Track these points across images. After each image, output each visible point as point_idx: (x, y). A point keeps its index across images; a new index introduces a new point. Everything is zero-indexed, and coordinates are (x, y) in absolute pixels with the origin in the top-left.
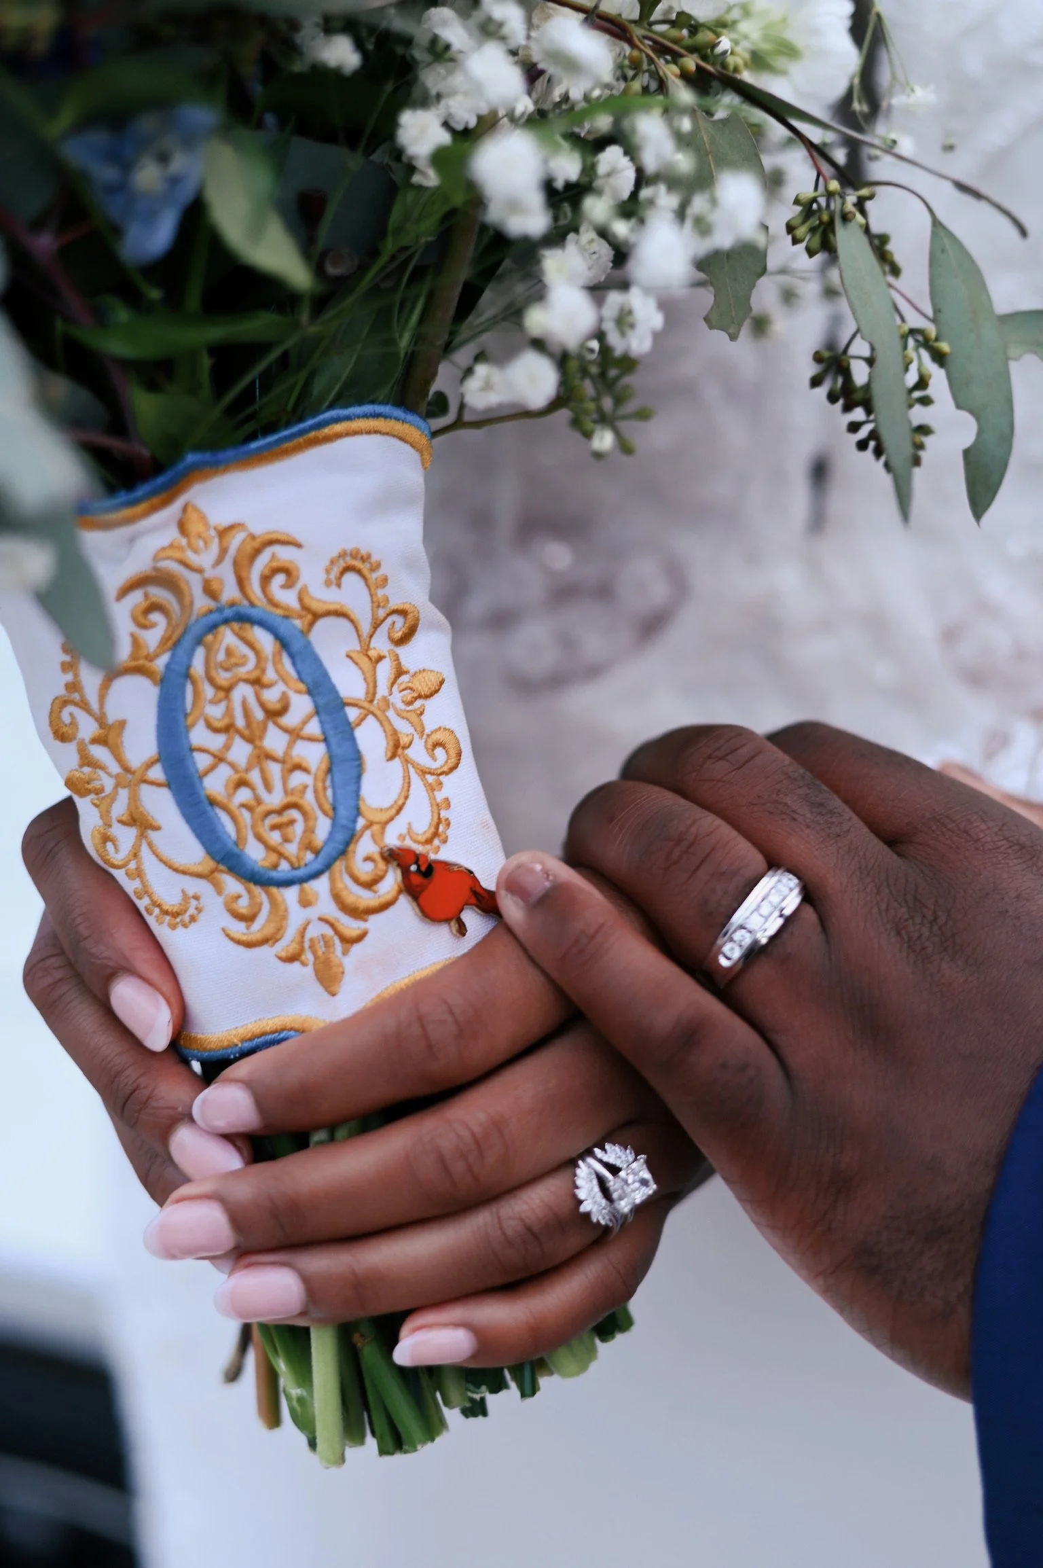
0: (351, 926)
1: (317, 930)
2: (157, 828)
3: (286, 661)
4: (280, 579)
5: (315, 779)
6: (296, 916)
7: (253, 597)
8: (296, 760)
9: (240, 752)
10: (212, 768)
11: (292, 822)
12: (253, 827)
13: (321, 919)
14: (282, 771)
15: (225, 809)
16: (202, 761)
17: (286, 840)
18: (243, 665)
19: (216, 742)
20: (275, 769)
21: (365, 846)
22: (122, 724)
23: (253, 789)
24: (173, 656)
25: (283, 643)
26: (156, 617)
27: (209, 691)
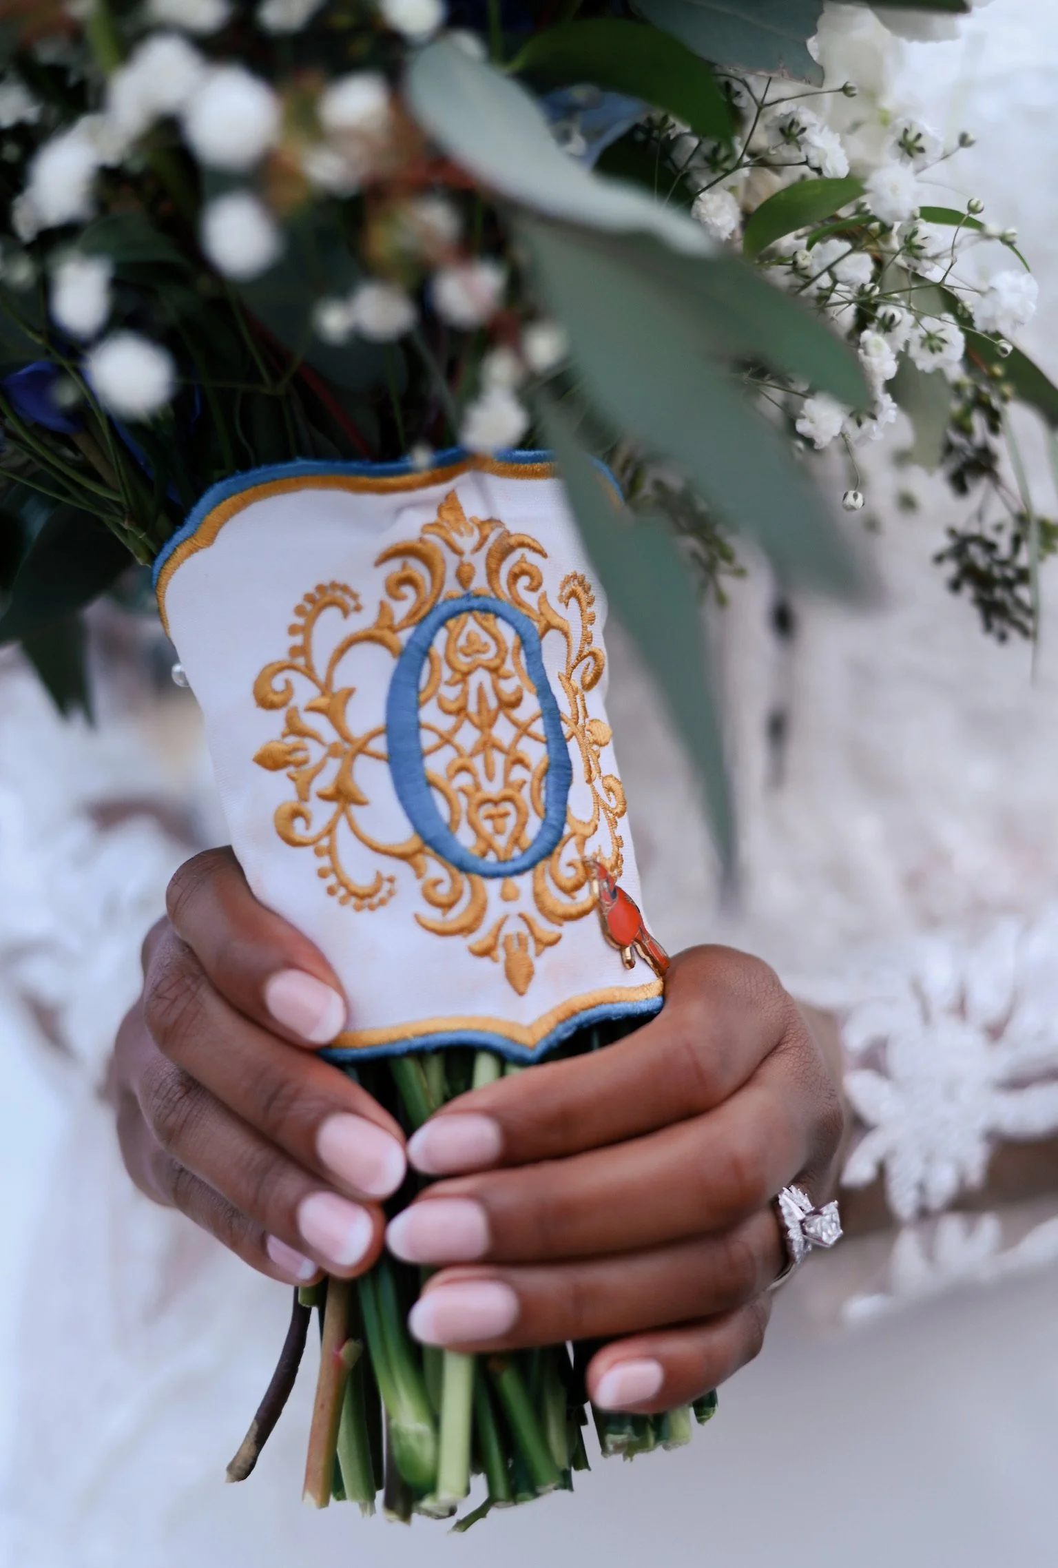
0: (546, 928)
1: (514, 927)
2: (361, 803)
3: (523, 659)
4: (524, 581)
5: (534, 776)
6: (496, 909)
7: (499, 592)
8: (521, 755)
9: (468, 736)
10: (437, 748)
11: (506, 815)
12: (468, 814)
13: (521, 916)
14: (506, 762)
15: (442, 791)
16: (428, 739)
17: (498, 832)
18: (484, 652)
19: (446, 723)
20: (499, 759)
21: (569, 852)
22: (350, 692)
23: (475, 776)
24: (416, 632)
25: (523, 642)
26: (408, 590)
27: (446, 673)
